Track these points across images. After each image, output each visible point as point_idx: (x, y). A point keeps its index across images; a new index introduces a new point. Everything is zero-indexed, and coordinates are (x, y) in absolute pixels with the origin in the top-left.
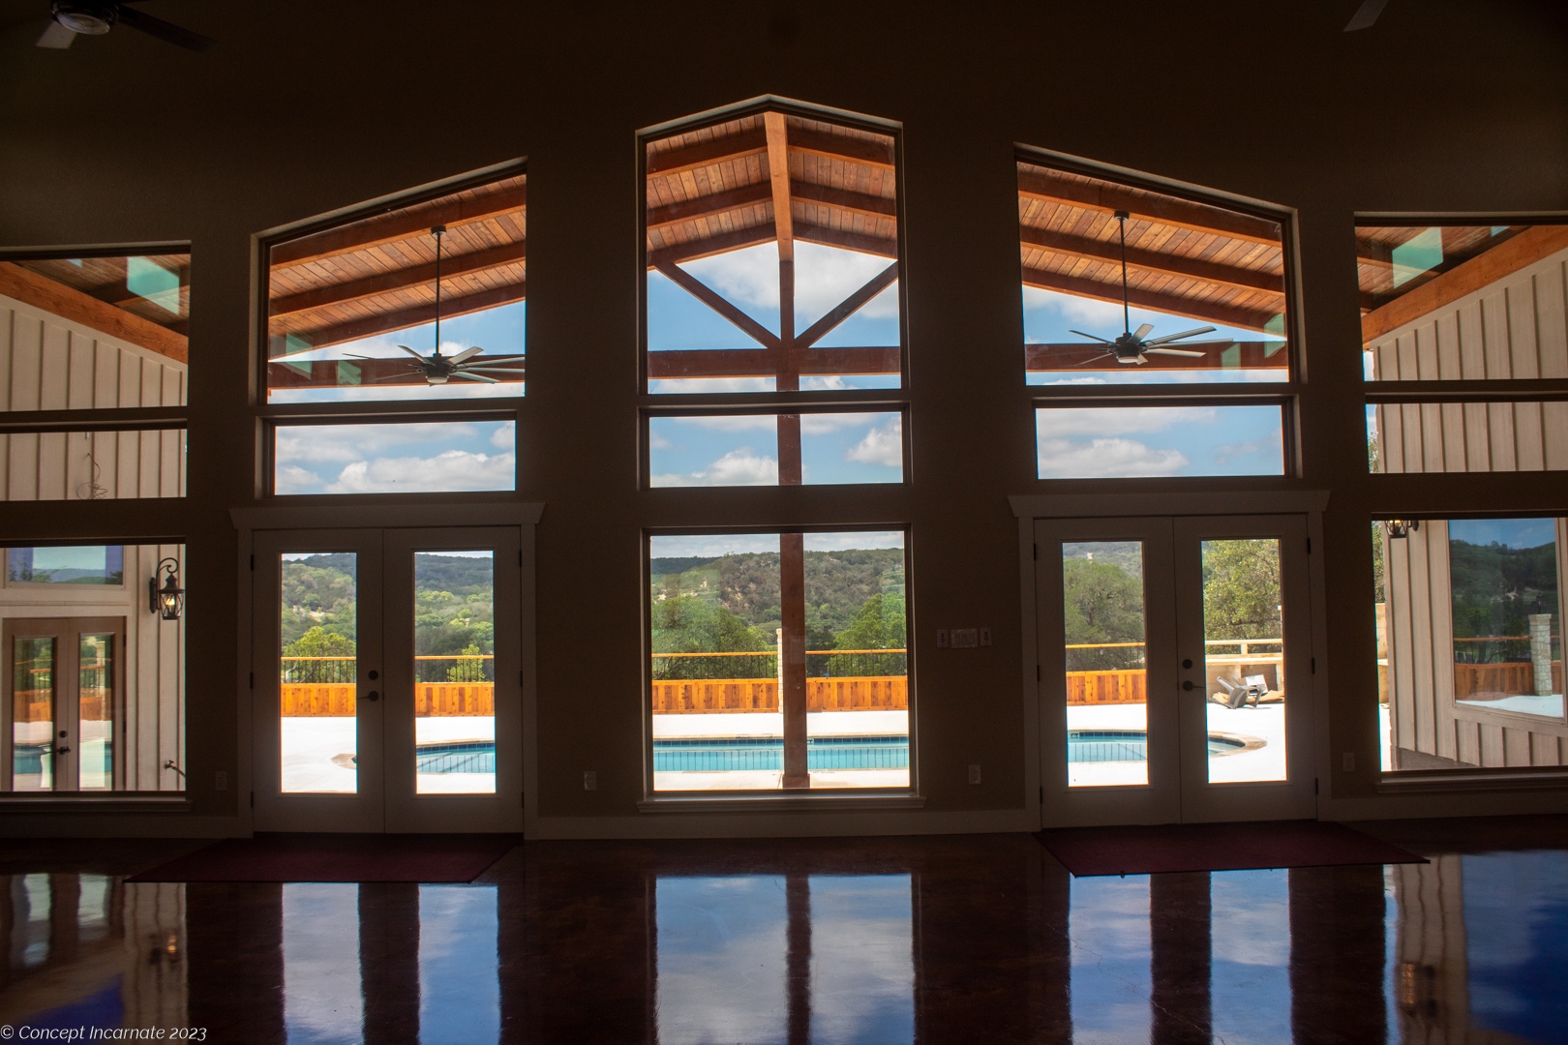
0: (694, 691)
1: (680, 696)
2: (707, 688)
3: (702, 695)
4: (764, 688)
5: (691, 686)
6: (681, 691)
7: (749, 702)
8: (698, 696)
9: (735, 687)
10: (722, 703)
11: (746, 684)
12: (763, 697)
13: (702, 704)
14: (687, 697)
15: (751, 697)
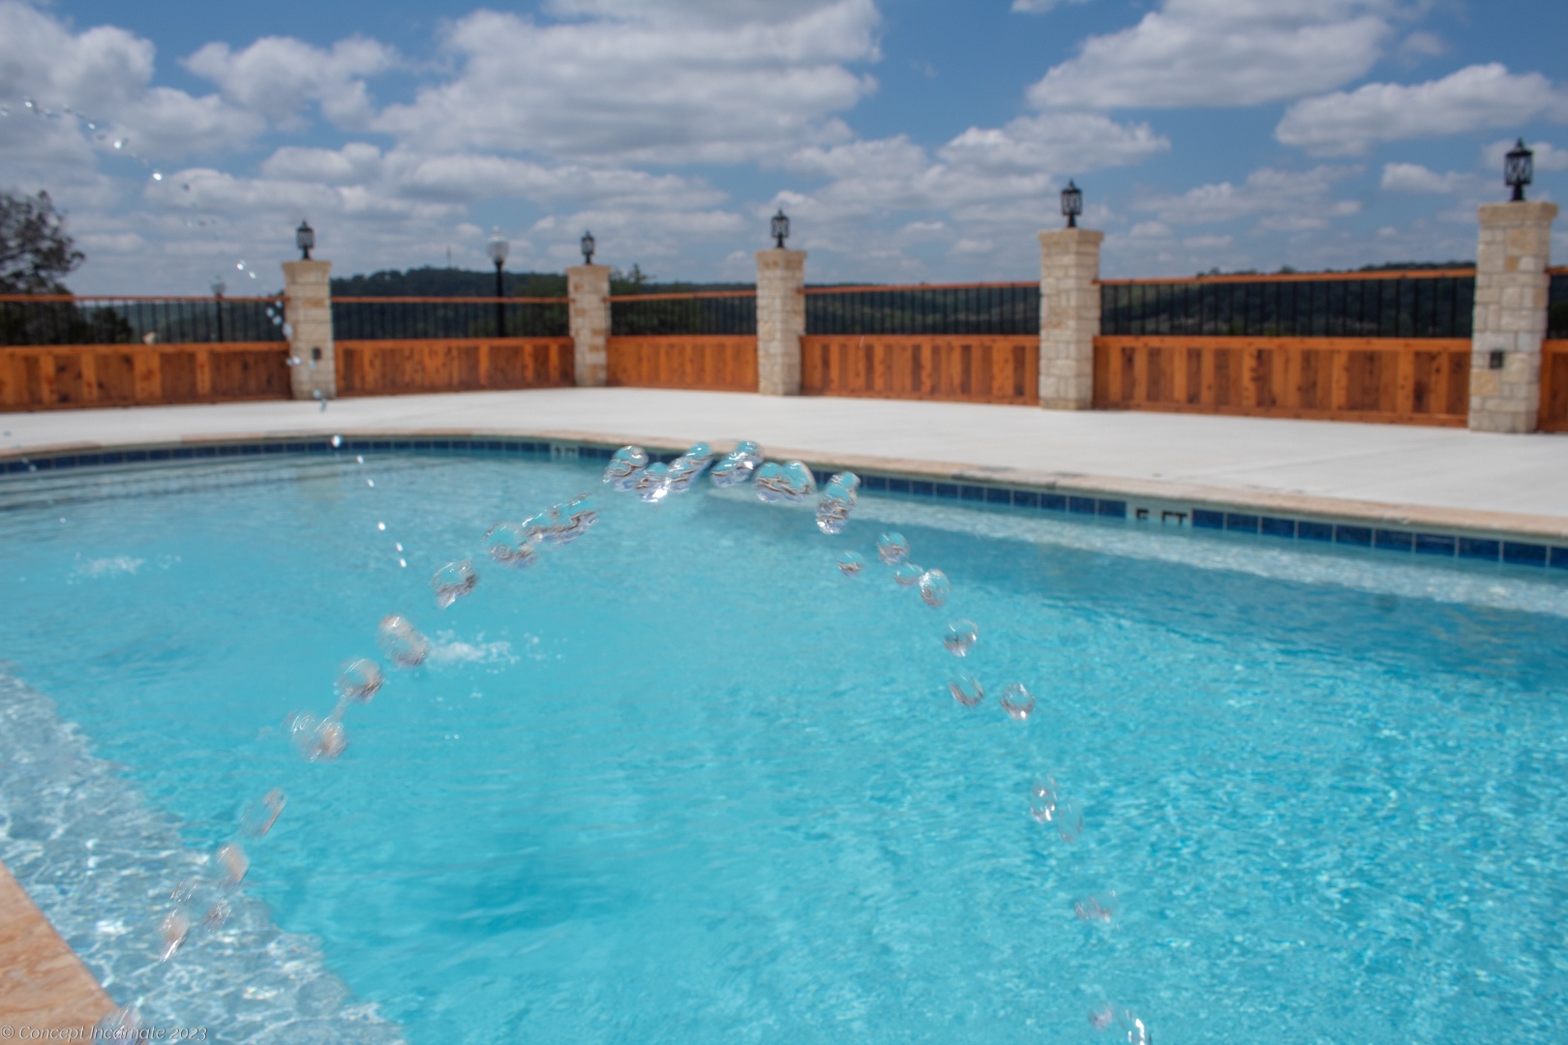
0: (1277, 362)
1: (1246, 376)
2: (1308, 357)
3: (1295, 376)
4: (1444, 363)
5: (1270, 353)
6: (1248, 362)
7: (1404, 399)
8: (1286, 380)
9: (1371, 357)
10: (1338, 396)
11: (1400, 353)
12: (1440, 386)
13: (1293, 398)
14: (1262, 378)
15: (1410, 385)
